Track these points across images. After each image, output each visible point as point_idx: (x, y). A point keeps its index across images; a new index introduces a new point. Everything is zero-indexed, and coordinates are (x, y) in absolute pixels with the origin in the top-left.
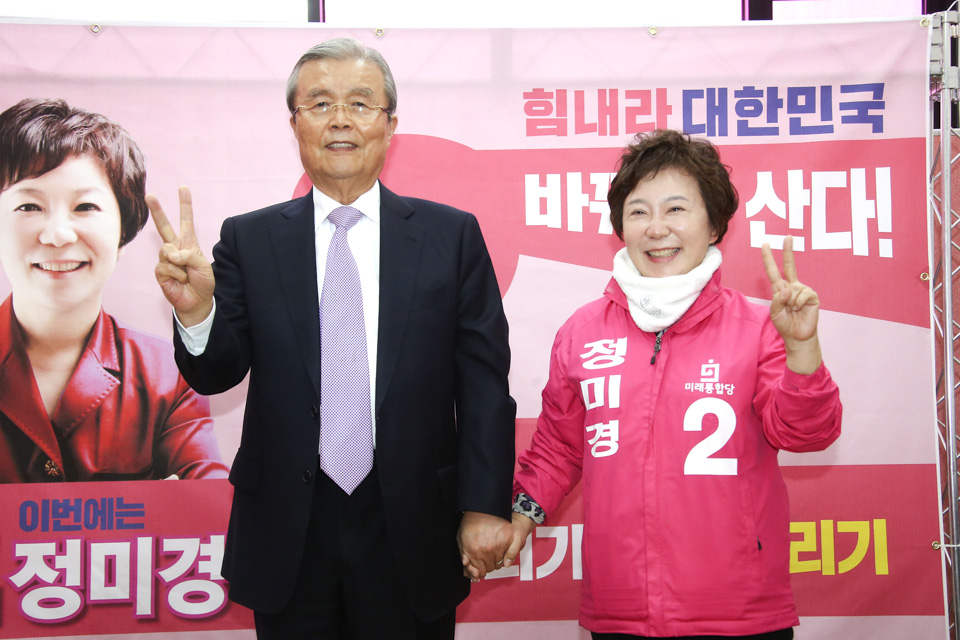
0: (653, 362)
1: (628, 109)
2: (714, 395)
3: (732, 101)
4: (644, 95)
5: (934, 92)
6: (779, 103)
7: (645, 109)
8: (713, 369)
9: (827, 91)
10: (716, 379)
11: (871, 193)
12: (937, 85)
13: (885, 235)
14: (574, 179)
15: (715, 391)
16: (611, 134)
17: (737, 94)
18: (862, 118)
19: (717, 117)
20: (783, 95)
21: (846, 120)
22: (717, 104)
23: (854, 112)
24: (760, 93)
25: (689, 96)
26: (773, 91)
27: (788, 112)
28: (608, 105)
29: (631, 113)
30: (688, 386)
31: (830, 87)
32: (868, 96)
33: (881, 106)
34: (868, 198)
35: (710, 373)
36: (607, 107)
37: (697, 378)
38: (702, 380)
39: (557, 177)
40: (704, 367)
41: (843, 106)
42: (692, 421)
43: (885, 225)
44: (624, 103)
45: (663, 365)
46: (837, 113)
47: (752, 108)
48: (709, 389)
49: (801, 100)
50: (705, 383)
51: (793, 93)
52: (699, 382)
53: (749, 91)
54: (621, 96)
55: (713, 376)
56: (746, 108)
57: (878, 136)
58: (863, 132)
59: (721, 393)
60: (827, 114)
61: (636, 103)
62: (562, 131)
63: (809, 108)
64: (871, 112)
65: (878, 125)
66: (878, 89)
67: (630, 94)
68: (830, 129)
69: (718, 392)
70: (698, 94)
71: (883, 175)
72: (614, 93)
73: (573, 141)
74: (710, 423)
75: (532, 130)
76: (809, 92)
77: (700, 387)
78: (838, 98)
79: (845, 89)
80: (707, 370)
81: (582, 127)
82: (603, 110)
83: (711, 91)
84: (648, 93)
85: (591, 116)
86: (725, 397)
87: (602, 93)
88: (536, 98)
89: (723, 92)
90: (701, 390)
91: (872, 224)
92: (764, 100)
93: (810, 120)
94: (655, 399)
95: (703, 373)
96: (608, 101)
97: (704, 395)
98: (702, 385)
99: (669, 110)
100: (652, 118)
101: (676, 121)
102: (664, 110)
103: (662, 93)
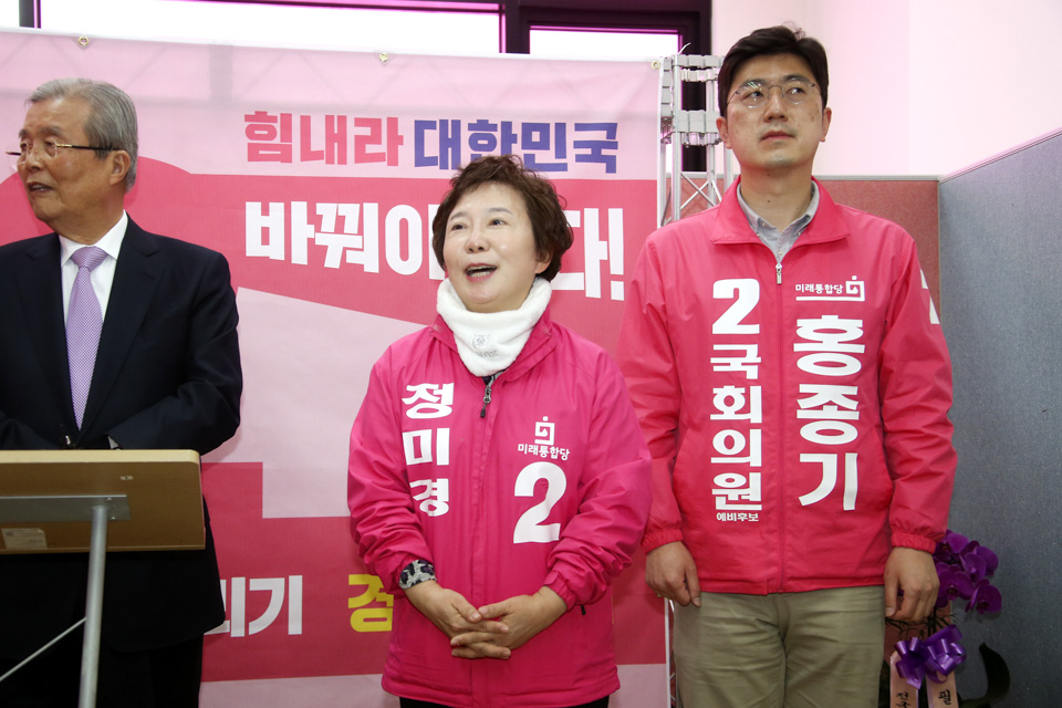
0: (483, 415)
1: (357, 137)
2: (548, 458)
3: (465, 135)
4: (374, 124)
5: (665, 135)
6: (514, 139)
7: (375, 139)
8: (548, 429)
9: (561, 128)
10: (551, 441)
11: (604, 234)
12: (668, 128)
13: (617, 278)
14: (299, 209)
15: (549, 454)
16: (339, 163)
17: (471, 127)
18: (596, 157)
19: (450, 149)
20: (517, 130)
21: (580, 158)
22: (450, 136)
23: (588, 151)
24: (494, 127)
25: (421, 127)
26: (507, 126)
27: (523, 148)
28: (336, 131)
29: (361, 141)
30: (521, 447)
31: (564, 125)
32: (601, 136)
33: (614, 146)
34: (601, 239)
35: (545, 433)
36: (336, 133)
37: (531, 439)
38: (537, 441)
39: (281, 205)
40: (538, 425)
41: (578, 144)
42: (524, 486)
43: (617, 268)
44: (353, 131)
45: (493, 420)
46: (571, 152)
47: (486, 142)
48: (544, 452)
49: (536, 136)
50: (540, 445)
51: (528, 128)
52: (534, 444)
53: (482, 125)
54: (350, 123)
55: (547, 438)
56: (480, 142)
57: (611, 177)
58: (597, 171)
59: (556, 457)
60: (561, 152)
61: (366, 131)
62: (286, 157)
63: (544, 145)
64: (605, 152)
65: (611, 165)
66: (611, 129)
67: (359, 122)
68: (563, 167)
69: (553, 457)
70: (431, 125)
71: (616, 216)
72: (342, 119)
73: (298, 168)
74: (542, 486)
75: (253, 154)
76: (543, 128)
77: (534, 449)
78: (572, 136)
79: (579, 127)
80: (542, 429)
81: (308, 155)
82: (330, 138)
83: (444, 123)
84: (379, 121)
85: (318, 142)
87: (329, 119)
88: (258, 121)
89: (456, 124)
90: (536, 453)
91: (605, 265)
92: (498, 135)
93: (544, 157)
94: (485, 458)
95: (538, 433)
96: (336, 128)
97: (538, 458)
98: (536, 448)
99: (400, 140)
100: (382, 148)
101: (407, 151)
102: (395, 140)
103: (393, 123)
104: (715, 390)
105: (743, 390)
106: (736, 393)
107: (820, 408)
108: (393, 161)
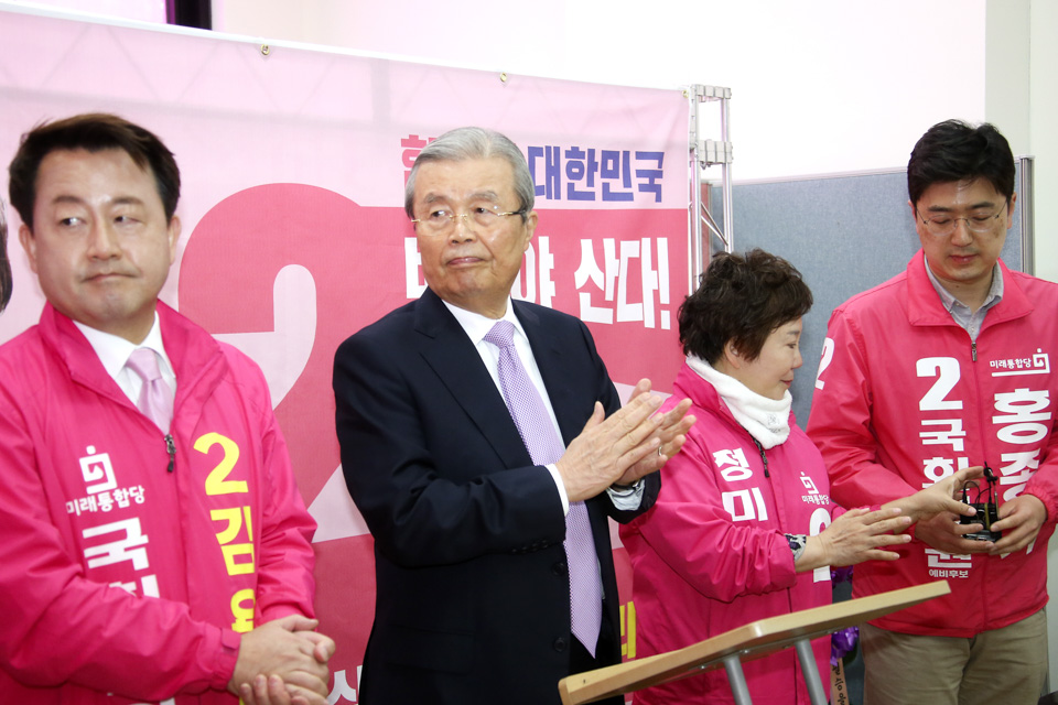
0: (768, 474)
3: (564, 162)
6: (596, 167)
8: (809, 482)
9: (626, 154)
11: (655, 263)
21: (641, 188)
24: (583, 155)
25: (533, 152)
26: (592, 153)
27: (601, 177)
31: (629, 153)
34: (653, 269)
35: (809, 486)
40: (802, 479)
41: (640, 173)
43: (665, 297)
45: (778, 479)
46: (636, 181)
49: (610, 165)
51: (605, 156)
53: (575, 152)
59: (823, 503)
60: (627, 183)
63: (614, 174)
68: (629, 197)
76: (615, 156)
78: (635, 165)
79: (639, 156)
91: (656, 295)
92: (585, 163)
93: (617, 186)
94: (783, 512)
104: (925, 462)
105: (951, 461)
106: (946, 463)
107: (1019, 473)
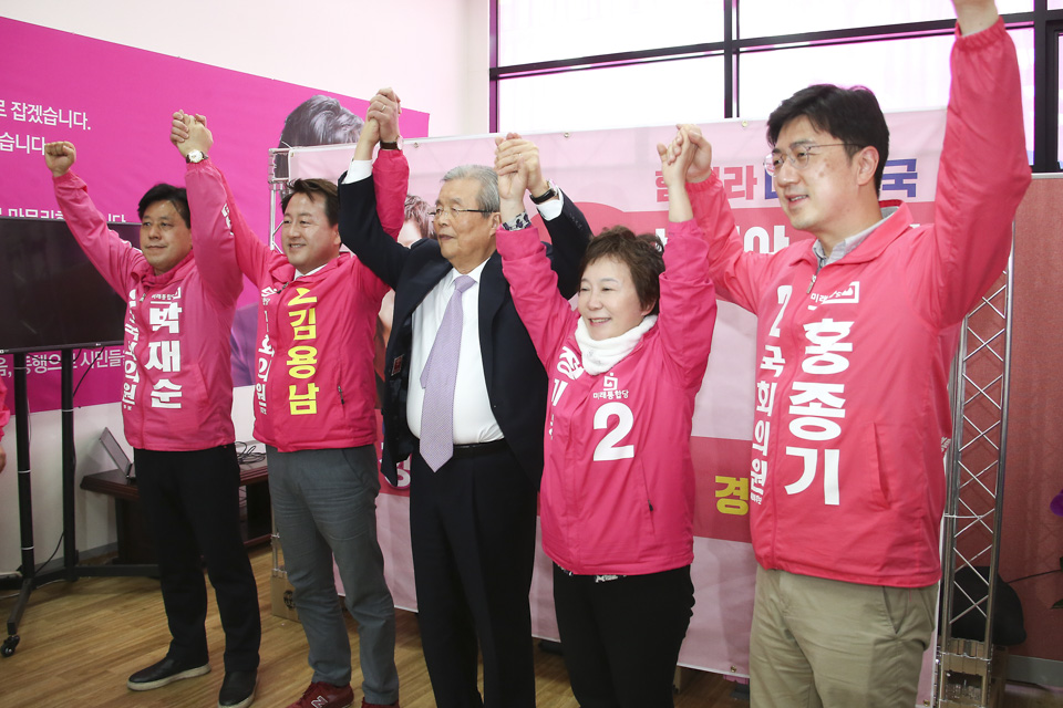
2: (615, 400)
4: (737, 171)
7: (738, 181)
8: (613, 382)
10: (616, 388)
15: (615, 397)
29: (728, 183)
30: (595, 395)
35: (610, 384)
37: (600, 388)
38: (605, 390)
40: (605, 379)
42: (600, 422)
48: (611, 395)
50: (607, 392)
52: (602, 391)
54: (722, 171)
55: (612, 386)
59: (621, 398)
61: (732, 176)
67: (728, 170)
69: (617, 397)
72: (717, 169)
74: (614, 422)
75: (661, 197)
77: (603, 395)
80: (609, 381)
84: (741, 169)
86: (623, 401)
90: (605, 397)
95: (606, 384)
97: (607, 401)
99: (755, 181)
100: (743, 188)
101: (759, 189)
102: (752, 181)
103: (750, 169)
105: (768, 386)
107: (807, 404)
108: (750, 197)
